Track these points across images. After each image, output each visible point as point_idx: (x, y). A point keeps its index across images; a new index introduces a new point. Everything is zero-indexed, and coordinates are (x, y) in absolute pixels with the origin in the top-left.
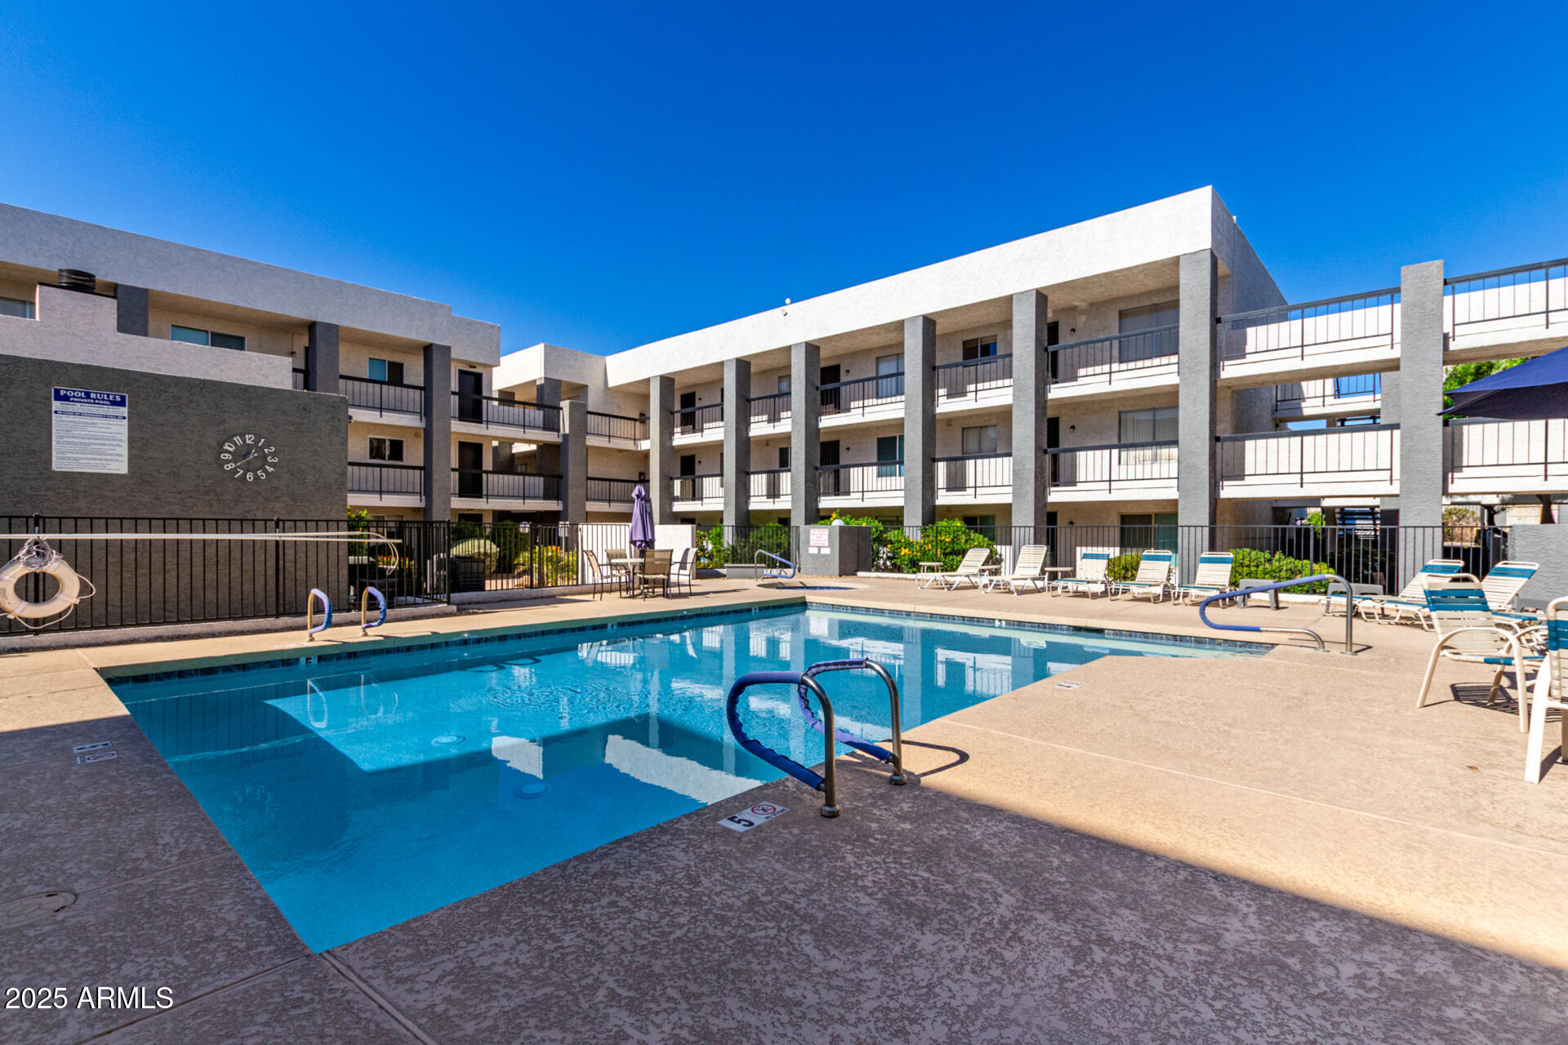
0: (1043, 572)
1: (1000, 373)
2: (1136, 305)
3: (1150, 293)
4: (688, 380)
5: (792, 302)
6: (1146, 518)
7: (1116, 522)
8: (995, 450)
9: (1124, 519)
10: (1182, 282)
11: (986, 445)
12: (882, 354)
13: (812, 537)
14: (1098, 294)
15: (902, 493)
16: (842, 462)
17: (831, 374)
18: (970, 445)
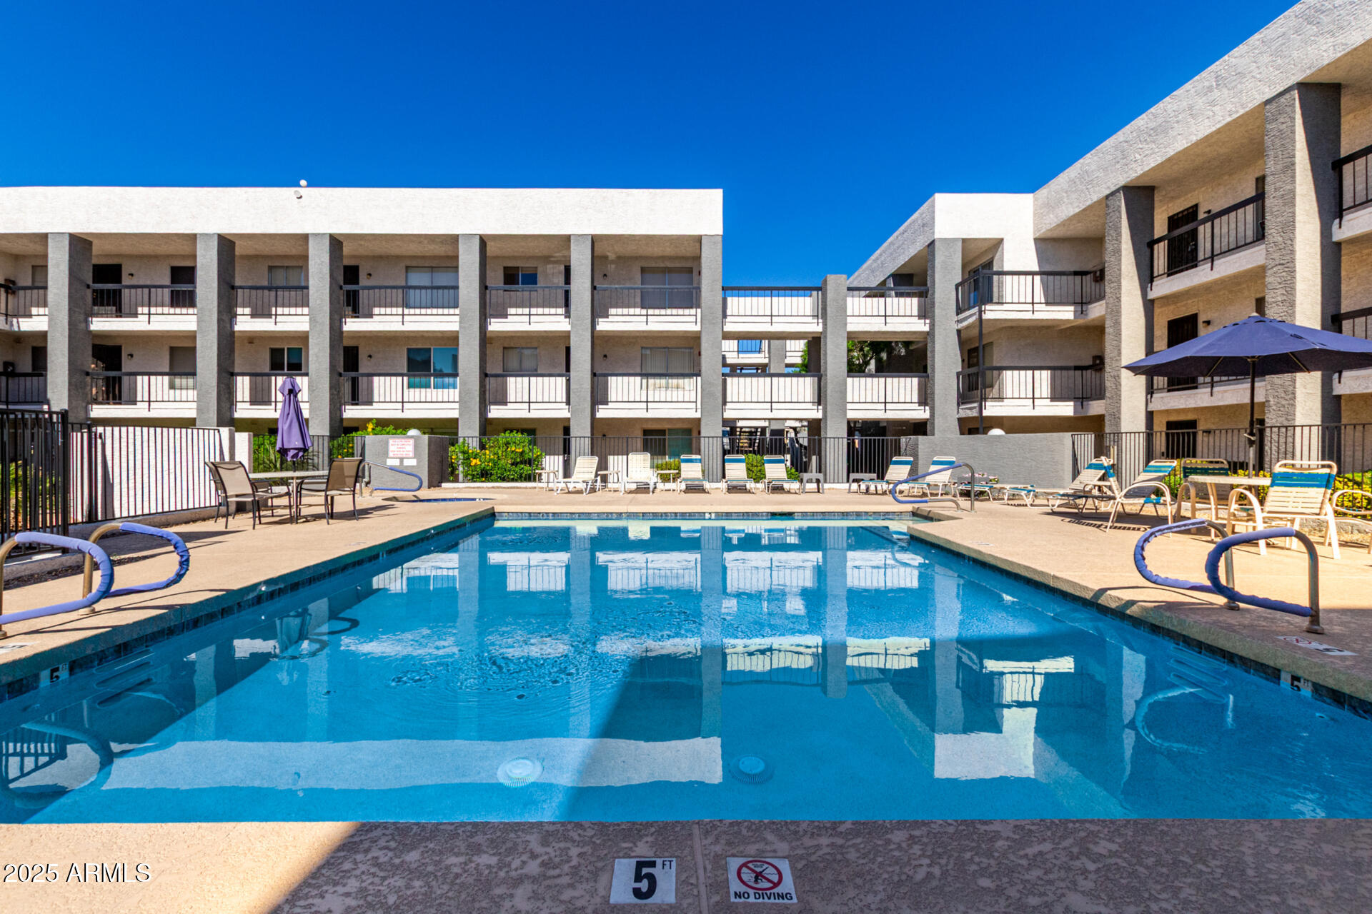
0: (597, 475)
1: (540, 301)
2: (654, 265)
3: (663, 258)
4: (109, 247)
5: (308, 186)
6: (662, 432)
7: (639, 433)
8: (536, 370)
10: (703, 255)
11: (528, 364)
12: (414, 264)
13: (391, 448)
14: (630, 249)
15: (457, 406)
16: (362, 370)
17: (351, 274)
18: (513, 363)
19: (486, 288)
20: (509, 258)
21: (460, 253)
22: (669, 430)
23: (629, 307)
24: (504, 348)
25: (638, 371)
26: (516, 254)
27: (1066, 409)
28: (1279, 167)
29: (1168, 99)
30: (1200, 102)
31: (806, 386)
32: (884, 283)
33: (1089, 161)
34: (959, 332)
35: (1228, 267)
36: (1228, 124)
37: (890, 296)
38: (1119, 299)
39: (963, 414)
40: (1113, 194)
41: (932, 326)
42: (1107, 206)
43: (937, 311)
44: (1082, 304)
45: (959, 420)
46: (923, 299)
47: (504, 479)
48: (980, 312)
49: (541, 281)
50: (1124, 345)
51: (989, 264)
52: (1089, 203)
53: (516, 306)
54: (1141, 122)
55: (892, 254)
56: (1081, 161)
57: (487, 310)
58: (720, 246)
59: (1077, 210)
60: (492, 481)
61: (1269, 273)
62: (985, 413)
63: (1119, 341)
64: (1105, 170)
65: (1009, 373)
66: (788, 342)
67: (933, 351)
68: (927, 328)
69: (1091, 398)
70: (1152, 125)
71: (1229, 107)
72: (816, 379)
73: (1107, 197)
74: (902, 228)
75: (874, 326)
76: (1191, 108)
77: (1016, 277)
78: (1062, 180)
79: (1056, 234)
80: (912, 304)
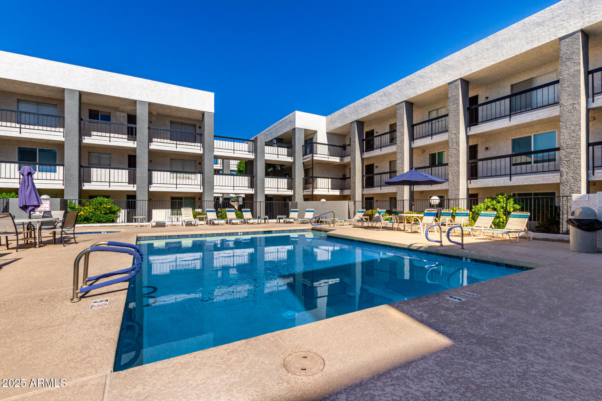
2: (177, 121)
3: (182, 118)
6: (181, 198)
7: (169, 199)
8: (110, 165)
9: (173, 198)
12: (25, 99)
15: (62, 182)
18: (94, 161)
19: (82, 119)
20: (93, 105)
21: (65, 99)
22: (185, 198)
23: (164, 139)
24: (89, 152)
25: (169, 169)
26: (98, 104)
27: (337, 192)
28: (400, 124)
29: (370, 96)
30: (379, 99)
31: (244, 180)
32: (272, 141)
33: (345, 110)
34: (303, 163)
35: (385, 151)
36: (387, 108)
37: (275, 146)
38: (355, 157)
39: (305, 193)
40: (353, 122)
41: (294, 160)
42: (351, 126)
43: (296, 155)
44: (342, 157)
45: (304, 195)
46: (290, 150)
47: (99, 222)
48: (313, 157)
49: (113, 120)
50: (356, 172)
51: (312, 139)
52: (345, 124)
53: (97, 131)
54: (362, 101)
55: (276, 130)
56: (343, 109)
57: (83, 132)
58: (213, 118)
59: (341, 125)
60: (91, 223)
61: (398, 154)
62: (314, 193)
63: (355, 171)
64: (351, 114)
65: (319, 179)
66: (231, 161)
67: (295, 169)
68: (292, 161)
69: (345, 189)
70: (365, 103)
71: (387, 103)
72: (250, 178)
73: (351, 123)
74: (281, 121)
75: (274, 158)
76: (376, 100)
77: (321, 145)
78: (336, 114)
79: (333, 132)
80: (284, 151)
